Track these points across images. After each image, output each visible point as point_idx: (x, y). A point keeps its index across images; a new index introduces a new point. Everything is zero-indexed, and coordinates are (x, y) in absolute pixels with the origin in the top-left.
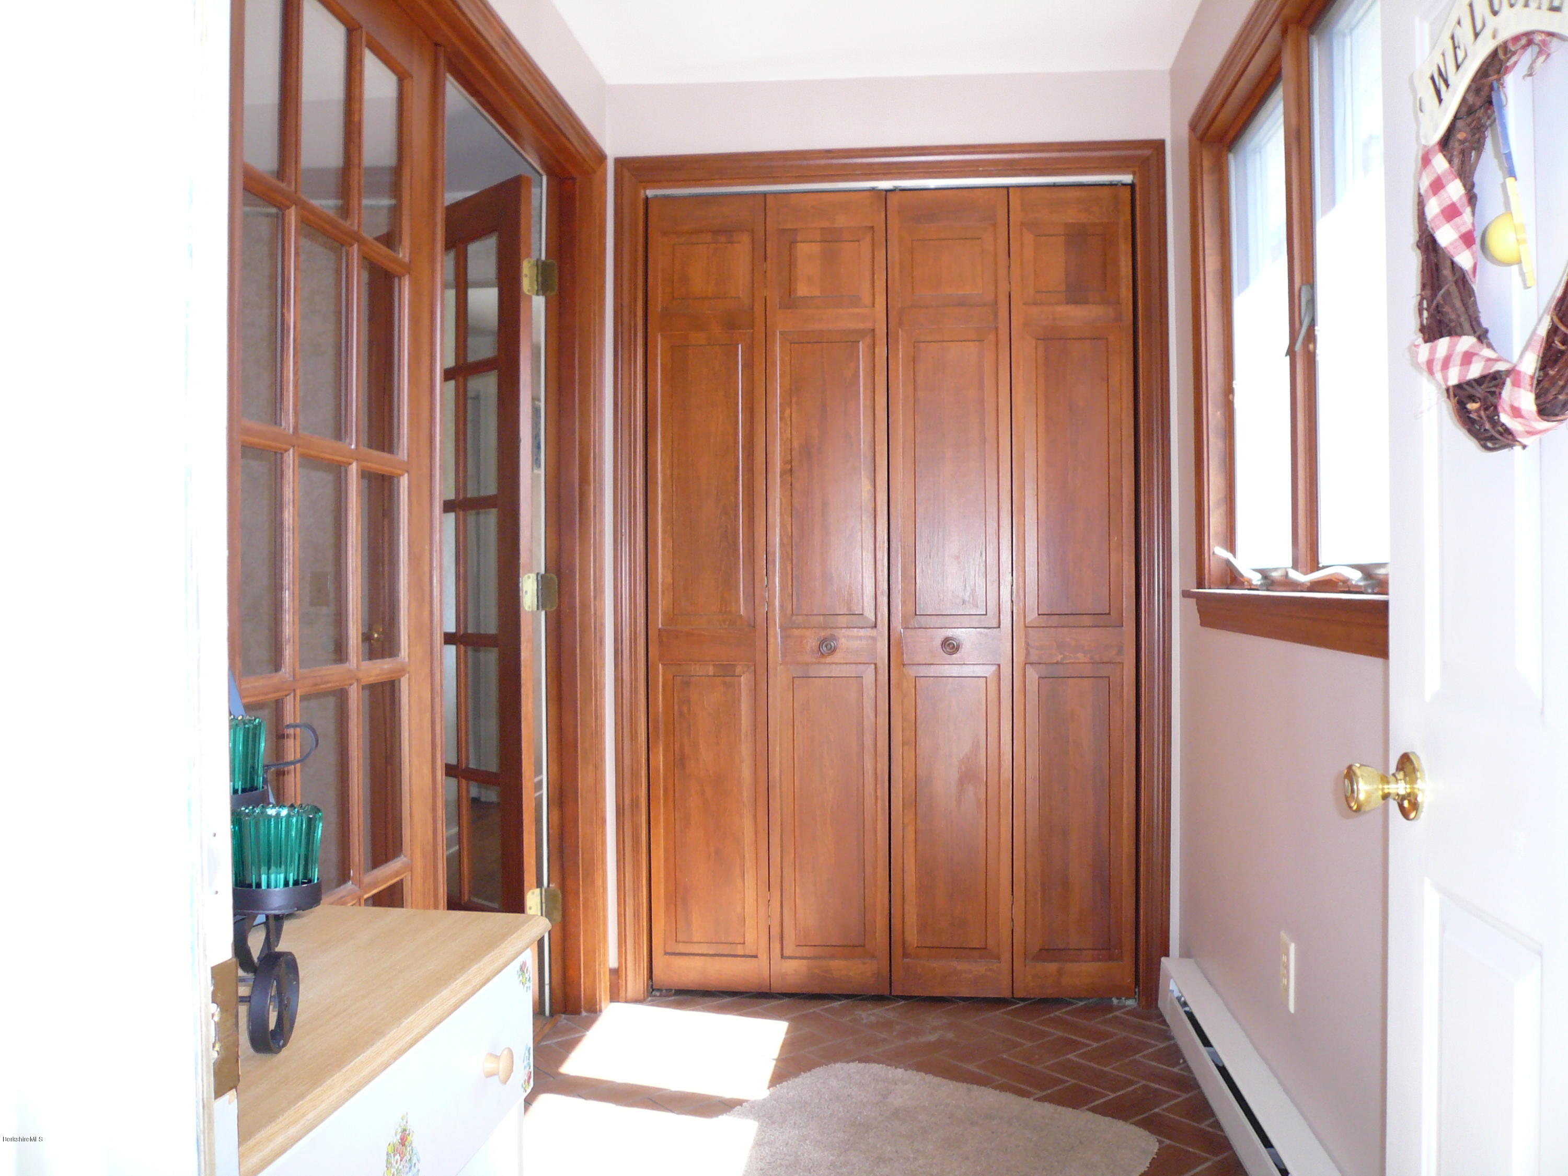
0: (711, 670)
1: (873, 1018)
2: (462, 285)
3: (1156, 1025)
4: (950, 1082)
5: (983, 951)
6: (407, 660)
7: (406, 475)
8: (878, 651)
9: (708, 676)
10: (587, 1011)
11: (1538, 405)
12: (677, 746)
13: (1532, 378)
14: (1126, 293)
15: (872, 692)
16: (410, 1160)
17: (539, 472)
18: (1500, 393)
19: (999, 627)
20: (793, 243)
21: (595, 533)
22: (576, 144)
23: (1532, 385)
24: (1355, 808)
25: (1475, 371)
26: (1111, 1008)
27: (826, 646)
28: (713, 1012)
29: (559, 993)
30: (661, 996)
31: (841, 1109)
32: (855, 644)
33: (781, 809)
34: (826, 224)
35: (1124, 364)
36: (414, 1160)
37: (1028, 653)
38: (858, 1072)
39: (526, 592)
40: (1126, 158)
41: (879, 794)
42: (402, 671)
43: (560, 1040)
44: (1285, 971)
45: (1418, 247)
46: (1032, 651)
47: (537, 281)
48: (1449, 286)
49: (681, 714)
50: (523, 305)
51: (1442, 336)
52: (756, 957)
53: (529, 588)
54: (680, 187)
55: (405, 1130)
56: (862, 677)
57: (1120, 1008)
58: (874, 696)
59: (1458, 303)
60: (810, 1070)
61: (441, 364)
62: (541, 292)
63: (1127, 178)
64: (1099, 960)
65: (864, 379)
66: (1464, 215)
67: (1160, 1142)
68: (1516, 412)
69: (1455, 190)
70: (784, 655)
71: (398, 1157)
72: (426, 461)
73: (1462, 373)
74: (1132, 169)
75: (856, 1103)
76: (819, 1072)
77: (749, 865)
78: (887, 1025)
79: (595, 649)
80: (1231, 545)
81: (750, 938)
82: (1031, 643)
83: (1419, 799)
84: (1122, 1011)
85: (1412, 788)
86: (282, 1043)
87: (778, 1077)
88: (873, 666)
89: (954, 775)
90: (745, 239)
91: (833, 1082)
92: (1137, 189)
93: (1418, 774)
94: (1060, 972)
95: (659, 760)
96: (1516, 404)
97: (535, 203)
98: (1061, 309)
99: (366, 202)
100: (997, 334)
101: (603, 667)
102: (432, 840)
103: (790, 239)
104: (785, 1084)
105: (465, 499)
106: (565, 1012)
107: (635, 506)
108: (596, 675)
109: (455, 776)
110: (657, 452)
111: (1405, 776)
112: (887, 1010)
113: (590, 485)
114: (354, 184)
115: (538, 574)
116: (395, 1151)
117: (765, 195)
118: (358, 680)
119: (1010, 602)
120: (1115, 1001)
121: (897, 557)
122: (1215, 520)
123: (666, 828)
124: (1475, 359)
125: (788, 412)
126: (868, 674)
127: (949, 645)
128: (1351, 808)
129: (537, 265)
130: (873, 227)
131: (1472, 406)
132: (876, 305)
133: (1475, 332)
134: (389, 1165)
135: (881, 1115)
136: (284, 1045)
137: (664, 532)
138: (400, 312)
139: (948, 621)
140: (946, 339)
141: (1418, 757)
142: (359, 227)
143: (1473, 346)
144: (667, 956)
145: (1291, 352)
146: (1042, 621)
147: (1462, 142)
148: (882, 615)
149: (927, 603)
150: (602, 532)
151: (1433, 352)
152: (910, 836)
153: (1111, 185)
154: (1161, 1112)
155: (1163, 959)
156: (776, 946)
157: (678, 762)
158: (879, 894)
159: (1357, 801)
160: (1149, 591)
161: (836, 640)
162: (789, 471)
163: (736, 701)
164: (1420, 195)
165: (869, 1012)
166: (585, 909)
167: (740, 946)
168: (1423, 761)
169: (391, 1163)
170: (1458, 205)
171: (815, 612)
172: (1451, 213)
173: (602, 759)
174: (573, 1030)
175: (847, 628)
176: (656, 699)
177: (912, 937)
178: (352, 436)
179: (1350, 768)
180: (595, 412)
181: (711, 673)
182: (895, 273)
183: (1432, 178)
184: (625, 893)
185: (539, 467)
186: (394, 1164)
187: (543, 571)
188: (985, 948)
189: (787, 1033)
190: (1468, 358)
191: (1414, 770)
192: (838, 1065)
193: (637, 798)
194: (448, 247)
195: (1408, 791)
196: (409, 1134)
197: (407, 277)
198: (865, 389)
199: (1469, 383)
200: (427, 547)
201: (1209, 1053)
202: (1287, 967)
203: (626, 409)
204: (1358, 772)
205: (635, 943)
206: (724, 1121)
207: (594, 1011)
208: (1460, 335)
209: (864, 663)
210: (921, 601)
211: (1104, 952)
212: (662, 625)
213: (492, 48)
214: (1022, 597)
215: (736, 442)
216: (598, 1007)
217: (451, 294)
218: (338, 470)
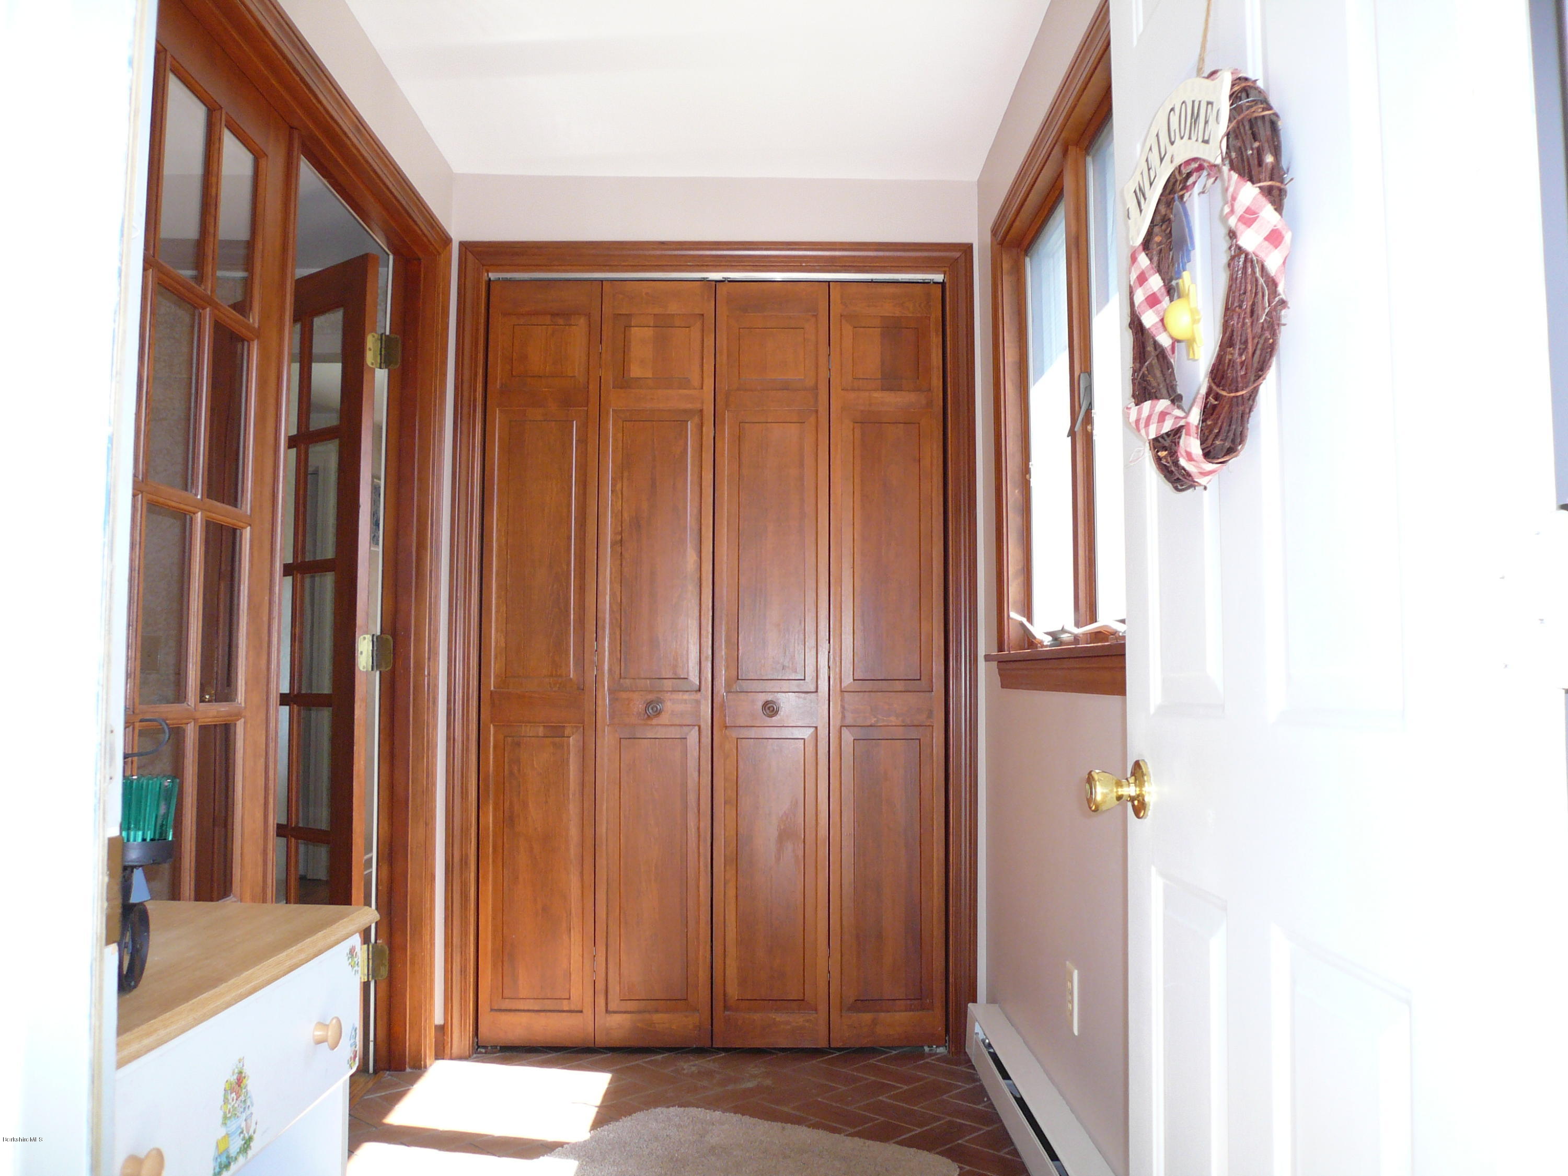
0: (541, 731)
1: (693, 1069)
2: (306, 359)
3: (965, 1069)
4: (765, 1122)
5: (801, 1003)
6: (243, 705)
7: (249, 528)
8: (702, 714)
9: (538, 737)
10: (410, 1068)
11: (1203, 450)
12: (507, 804)
13: (1197, 427)
14: (937, 382)
15: (696, 754)
16: (245, 1101)
17: (376, 549)
18: (1178, 443)
19: (817, 692)
20: (628, 327)
21: (430, 598)
22: (423, 228)
23: (1197, 433)
24: (1093, 808)
25: (1167, 426)
26: (922, 1056)
27: (652, 709)
28: (538, 1066)
29: (383, 1052)
30: (486, 1053)
31: (659, 1148)
32: (680, 708)
33: (608, 864)
34: (657, 311)
35: (935, 447)
36: (248, 1103)
37: (843, 717)
38: (677, 1116)
39: (361, 653)
40: (936, 259)
41: (701, 851)
42: (239, 715)
43: (383, 1094)
44: (1070, 998)
45: (1130, 327)
46: (847, 714)
47: (381, 354)
48: (1152, 360)
49: (511, 773)
50: (366, 377)
51: (1146, 401)
52: (581, 1012)
53: (364, 649)
54: (518, 271)
55: (240, 1073)
56: (686, 738)
57: (930, 1055)
58: (697, 757)
59: (1158, 374)
60: (630, 1115)
61: (286, 429)
62: (383, 365)
63: (939, 278)
64: (911, 1010)
65: (692, 457)
66: (1163, 303)
67: (961, 1168)
68: (1190, 457)
69: (1155, 282)
70: (612, 717)
71: (234, 1095)
72: (268, 517)
73: (1159, 428)
74: (944, 269)
75: (674, 1143)
76: (640, 1115)
77: (576, 921)
78: (710, 1074)
79: (428, 708)
80: (1028, 613)
81: (575, 993)
82: (846, 706)
83: (1147, 799)
84: (933, 1058)
85: (1141, 790)
86: (133, 983)
87: (599, 1122)
88: (697, 728)
89: (773, 833)
90: (582, 321)
91: (654, 1125)
92: (947, 285)
93: (1146, 778)
94: (874, 1022)
95: (489, 819)
96: (1188, 450)
97: (381, 283)
98: (876, 395)
99: (219, 273)
100: (817, 417)
101: (435, 726)
102: (261, 884)
103: (624, 322)
104: (606, 1127)
105: (303, 562)
106: (389, 1070)
107: (470, 572)
108: (428, 734)
109: (284, 836)
110: (493, 521)
111: (1136, 780)
112: (709, 1061)
113: (427, 551)
114: (209, 252)
115: (373, 636)
116: (232, 1090)
117: (602, 281)
118: (195, 720)
119: (827, 667)
120: (926, 1049)
121: (721, 624)
122: (1013, 590)
123: (494, 889)
124: (1167, 417)
125: (619, 486)
126: (693, 735)
127: (769, 708)
128: (1090, 808)
129: (381, 339)
130: (703, 315)
131: (1162, 454)
132: (704, 388)
133: (1170, 396)
134: (226, 1101)
135: (697, 1152)
136: (135, 987)
137: (498, 597)
138: (248, 374)
139: (769, 686)
140: (769, 421)
141: (1146, 763)
142: (212, 292)
143: (1166, 408)
144: (492, 1013)
145: (1072, 433)
146: (858, 686)
147: (1159, 244)
148: (706, 679)
149: (748, 668)
150: (437, 596)
151: (1139, 413)
152: (731, 893)
153: (924, 283)
154: (965, 1143)
155: (970, 1005)
156: (601, 1001)
157: (508, 820)
158: (701, 948)
159: (1095, 804)
160: (957, 656)
161: (661, 703)
162: (619, 543)
163: (564, 762)
164: (1130, 287)
165: (692, 1063)
166: (412, 963)
167: (565, 1002)
168: (1150, 767)
169: (227, 1099)
170: (1158, 294)
171: (642, 676)
172: (1153, 301)
173: (433, 817)
174: (396, 1085)
175: (672, 691)
176: (488, 758)
177: (733, 991)
178: (198, 488)
179: (1090, 774)
180: (433, 482)
181: (541, 734)
182: (723, 359)
183: (1138, 272)
184: (452, 950)
185: (377, 544)
186: (231, 1101)
187: (379, 633)
188: (803, 1000)
189: (610, 1084)
190: (1163, 416)
191: (1143, 775)
192: (659, 1110)
193: (467, 855)
194: (296, 319)
195: (1138, 793)
196: (245, 1077)
197: (256, 342)
198: (692, 465)
199: (1162, 436)
200: (267, 598)
201: (1008, 1085)
202: (1072, 993)
203: (463, 479)
204: (1096, 777)
205: (461, 999)
206: (545, 1161)
207: (419, 1068)
208: (1157, 398)
209: (688, 725)
210: (743, 666)
211: (916, 1002)
212: (494, 687)
213: (345, 134)
214: (838, 664)
215: (570, 512)
216: (423, 1063)
217: (296, 367)
218: (183, 518)
